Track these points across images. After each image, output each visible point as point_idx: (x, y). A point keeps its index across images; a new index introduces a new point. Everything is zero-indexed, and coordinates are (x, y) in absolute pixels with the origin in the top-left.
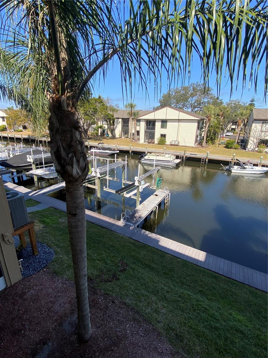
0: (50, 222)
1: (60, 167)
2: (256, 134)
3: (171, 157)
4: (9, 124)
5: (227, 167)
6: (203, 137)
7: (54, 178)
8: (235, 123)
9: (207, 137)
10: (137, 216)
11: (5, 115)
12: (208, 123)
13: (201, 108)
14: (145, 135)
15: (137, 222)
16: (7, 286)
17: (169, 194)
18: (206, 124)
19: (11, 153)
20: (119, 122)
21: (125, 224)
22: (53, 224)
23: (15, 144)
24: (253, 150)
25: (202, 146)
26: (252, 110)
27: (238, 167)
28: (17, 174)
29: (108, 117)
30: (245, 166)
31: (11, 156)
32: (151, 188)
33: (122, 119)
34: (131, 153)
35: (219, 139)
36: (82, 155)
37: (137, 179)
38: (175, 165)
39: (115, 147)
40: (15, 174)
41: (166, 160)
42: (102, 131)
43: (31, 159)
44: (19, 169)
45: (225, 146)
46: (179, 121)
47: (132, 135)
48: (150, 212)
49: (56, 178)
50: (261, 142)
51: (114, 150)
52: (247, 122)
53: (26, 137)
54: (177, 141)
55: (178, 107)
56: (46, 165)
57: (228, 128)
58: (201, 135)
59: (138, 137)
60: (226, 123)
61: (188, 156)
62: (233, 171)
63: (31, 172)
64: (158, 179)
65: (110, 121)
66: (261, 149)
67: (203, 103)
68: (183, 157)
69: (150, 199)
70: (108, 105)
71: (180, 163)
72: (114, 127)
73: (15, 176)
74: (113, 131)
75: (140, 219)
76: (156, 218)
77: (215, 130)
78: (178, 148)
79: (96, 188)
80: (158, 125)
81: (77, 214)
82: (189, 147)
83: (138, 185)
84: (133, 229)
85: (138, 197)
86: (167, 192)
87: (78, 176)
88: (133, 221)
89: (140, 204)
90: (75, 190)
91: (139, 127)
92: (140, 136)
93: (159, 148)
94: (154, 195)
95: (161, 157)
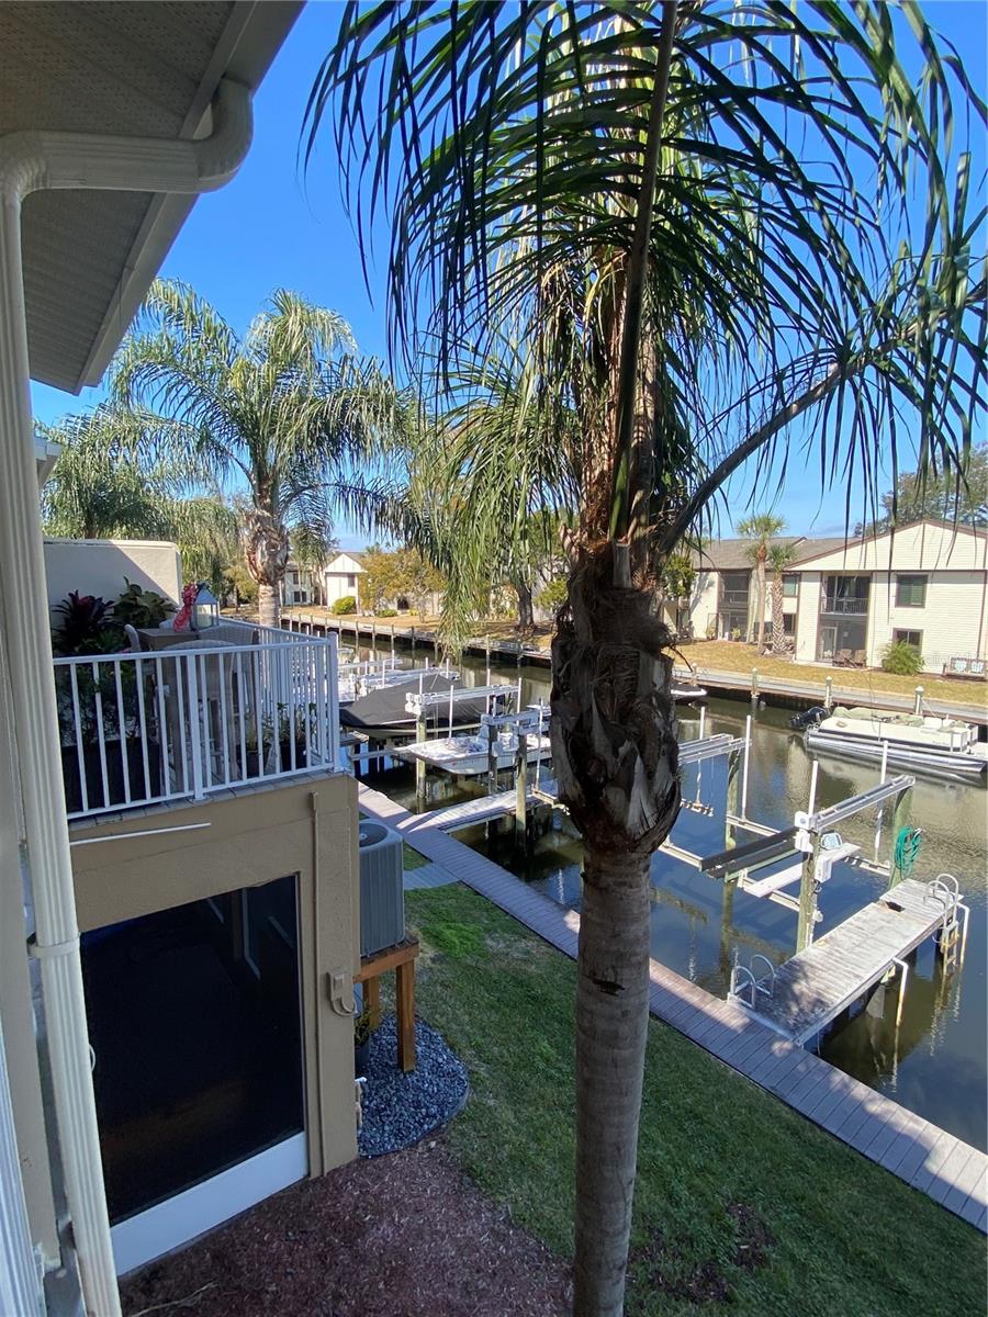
3: (956, 729)
4: (365, 595)
7: (476, 775)
10: (802, 993)
11: (357, 569)
14: (819, 633)
15: (807, 1022)
16: (309, 1175)
19: (362, 684)
21: (747, 1020)
22: (468, 952)
23: (371, 653)
28: (370, 750)
29: (668, 569)
31: (363, 692)
32: (863, 866)
33: (722, 571)
34: (759, 700)
36: (664, 747)
37: (804, 822)
38: (979, 770)
39: (690, 676)
40: (364, 748)
41: (929, 743)
43: (417, 706)
44: (378, 734)
46: (987, 575)
47: (761, 631)
48: (867, 987)
49: (481, 774)
51: (687, 686)
53: (404, 632)
54: (978, 661)
56: (457, 726)
59: (789, 638)
63: (412, 748)
64: (901, 832)
65: (674, 582)
69: (865, 921)
72: (688, 603)
73: (364, 757)
74: (682, 614)
75: (817, 1010)
76: (899, 1018)
83: (809, 849)
84: (787, 1054)
85: (805, 905)
86: (952, 900)
87: (642, 833)
88: (784, 1012)
89: (815, 939)
90: (625, 884)
91: (796, 600)
92: (799, 637)
93: (889, 690)
94: (883, 905)
95: (901, 727)
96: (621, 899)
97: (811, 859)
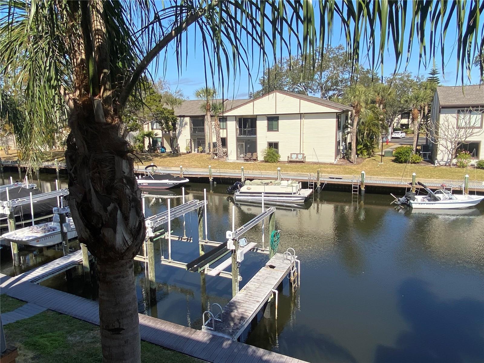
0: (48, 344)
1: (89, 232)
2: (450, 133)
3: (294, 185)
5: (403, 199)
6: (350, 143)
7: (54, 246)
8: (406, 114)
9: (358, 143)
10: (235, 316)
12: (357, 119)
13: (339, 91)
14: (237, 146)
15: (237, 329)
17: (297, 263)
18: (353, 121)
20: (186, 124)
21: (211, 336)
22: (56, 348)
24: (448, 164)
25: (351, 162)
26: (434, 90)
27: (424, 198)
29: (163, 116)
30: (437, 195)
32: (259, 251)
33: (191, 117)
34: (213, 182)
35: (380, 146)
37: (230, 236)
38: (303, 201)
39: (179, 173)
41: (284, 192)
42: (151, 143)
43: (7, 209)
45: (394, 158)
46: (301, 116)
47: (212, 146)
48: (262, 305)
49: (58, 244)
50: (460, 147)
51: (178, 178)
52: (429, 111)
54: (300, 154)
55: (296, 90)
56: (37, 218)
57: (395, 125)
58: (345, 140)
59: (225, 150)
60: (389, 116)
61: (326, 182)
62: (414, 206)
64: (272, 233)
65: (167, 123)
66: (464, 161)
67: (342, 81)
68: (315, 183)
69: (260, 276)
70: (162, 92)
71: (310, 196)
72: (175, 134)
74: (173, 141)
75: (241, 322)
76: (276, 316)
77: (370, 130)
78: (304, 168)
79: (146, 261)
80: (262, 125)
81: (124, 329)
82: (325, 164)
83: (233, 248)
84: (229, 346)
85: (234, 275)
86: (293, 258)
87: (125, 248)
88: (227, 327)
89: (240, 290)
90: (119, 277)
91: (226, 130)
92: (228, 149)
93: (268, 170)
94: (267, 267)
95: (273, 187)
96: (119, 285)
97: (235, 252)
